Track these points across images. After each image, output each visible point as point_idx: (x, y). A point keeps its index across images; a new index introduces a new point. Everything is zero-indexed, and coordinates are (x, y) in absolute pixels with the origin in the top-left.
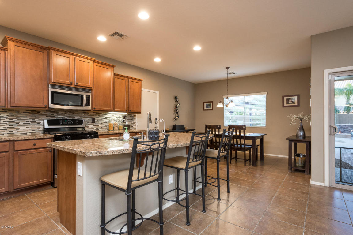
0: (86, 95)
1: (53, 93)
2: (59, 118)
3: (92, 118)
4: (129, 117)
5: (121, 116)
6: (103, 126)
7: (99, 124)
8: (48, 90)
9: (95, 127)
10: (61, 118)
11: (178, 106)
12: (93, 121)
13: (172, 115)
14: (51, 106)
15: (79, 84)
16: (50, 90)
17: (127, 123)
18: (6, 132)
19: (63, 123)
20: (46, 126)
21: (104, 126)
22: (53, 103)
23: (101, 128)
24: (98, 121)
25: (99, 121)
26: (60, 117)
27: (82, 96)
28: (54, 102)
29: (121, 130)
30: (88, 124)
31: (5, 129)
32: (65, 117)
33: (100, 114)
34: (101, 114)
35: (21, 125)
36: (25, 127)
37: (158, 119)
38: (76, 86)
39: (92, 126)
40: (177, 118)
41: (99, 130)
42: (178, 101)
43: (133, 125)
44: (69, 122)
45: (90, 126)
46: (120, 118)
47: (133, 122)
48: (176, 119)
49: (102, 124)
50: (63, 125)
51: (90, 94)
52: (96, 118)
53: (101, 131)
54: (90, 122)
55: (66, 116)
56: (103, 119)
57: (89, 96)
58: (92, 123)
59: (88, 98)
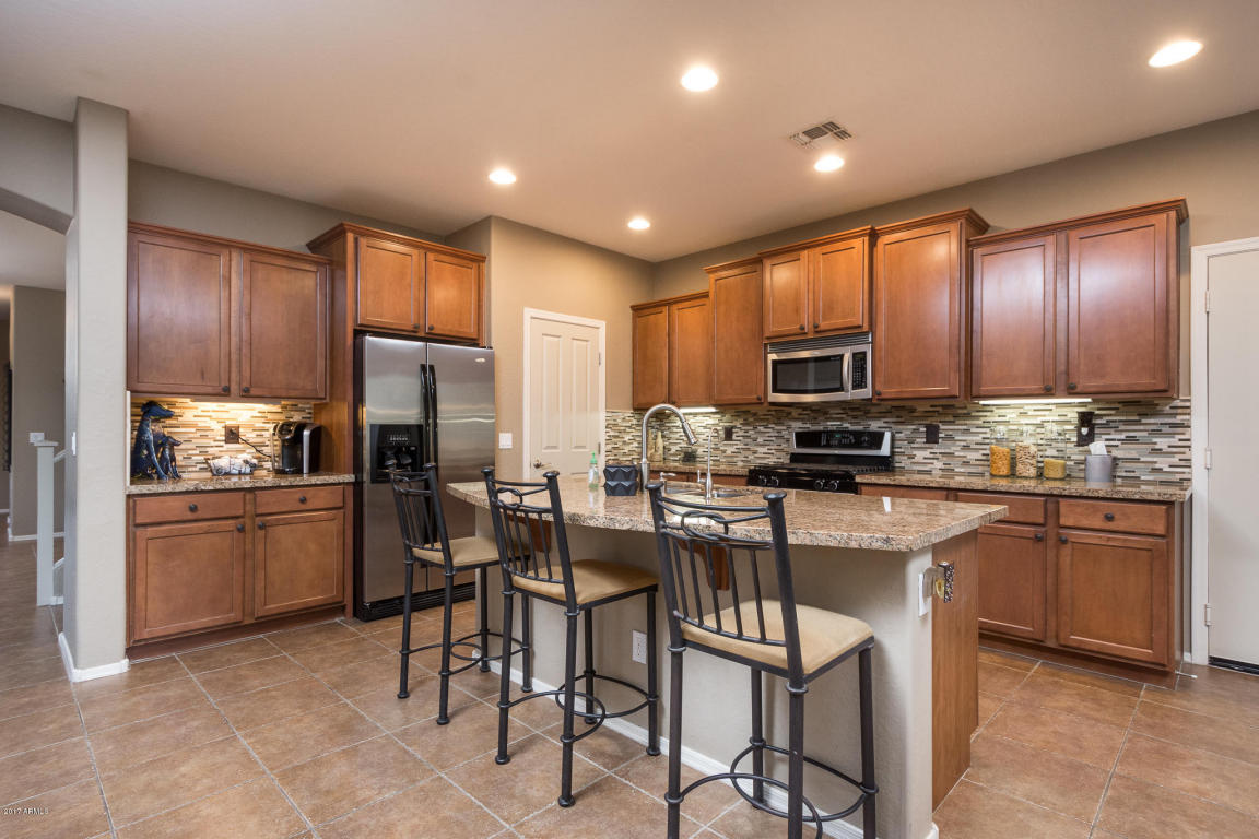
0: (854, 355)
1: (775, 364)
2: (830, 428)
3: (927, 426)
4: (1136, 418)
5: (1073, 415)
6: (971, 456)
7: (955, 449)
8: (766, 360)
9: (937, 459)
10: (835, 428)
12: (932, 436)
14: (778, 397)
15: (823, 325)
16: (770, 359)
17: (1100, 447)
19: (828, 441)
20: (794, 447)
21: (978, 455)
22: (775, 390)
23: (966, 463)
24: (949, 438)
25: (957, 438)
27: (838, 359)
28: (779, 387)
29: (1026, 478)
30: (913, 445)
31: (739, 451)
32: (845, 425)
33: (960, 411)
34: (965, 408)
35: (760, 445)
38: (817, 332)
39: (927, 453)
41: (956, 470)
44: (844, 438)
45: (920, 455)
46: (1068, 422)
47: (1162, 443)
49: (966, 447)
50: (828, 446)
51: (868, 349)
52: (942, 427)
53: (961, 474)
54: (918, 440)
55: (846, 421)
56: (973, 430)
57: (864, 353)
58: (927, 445)
59: (859, 360)
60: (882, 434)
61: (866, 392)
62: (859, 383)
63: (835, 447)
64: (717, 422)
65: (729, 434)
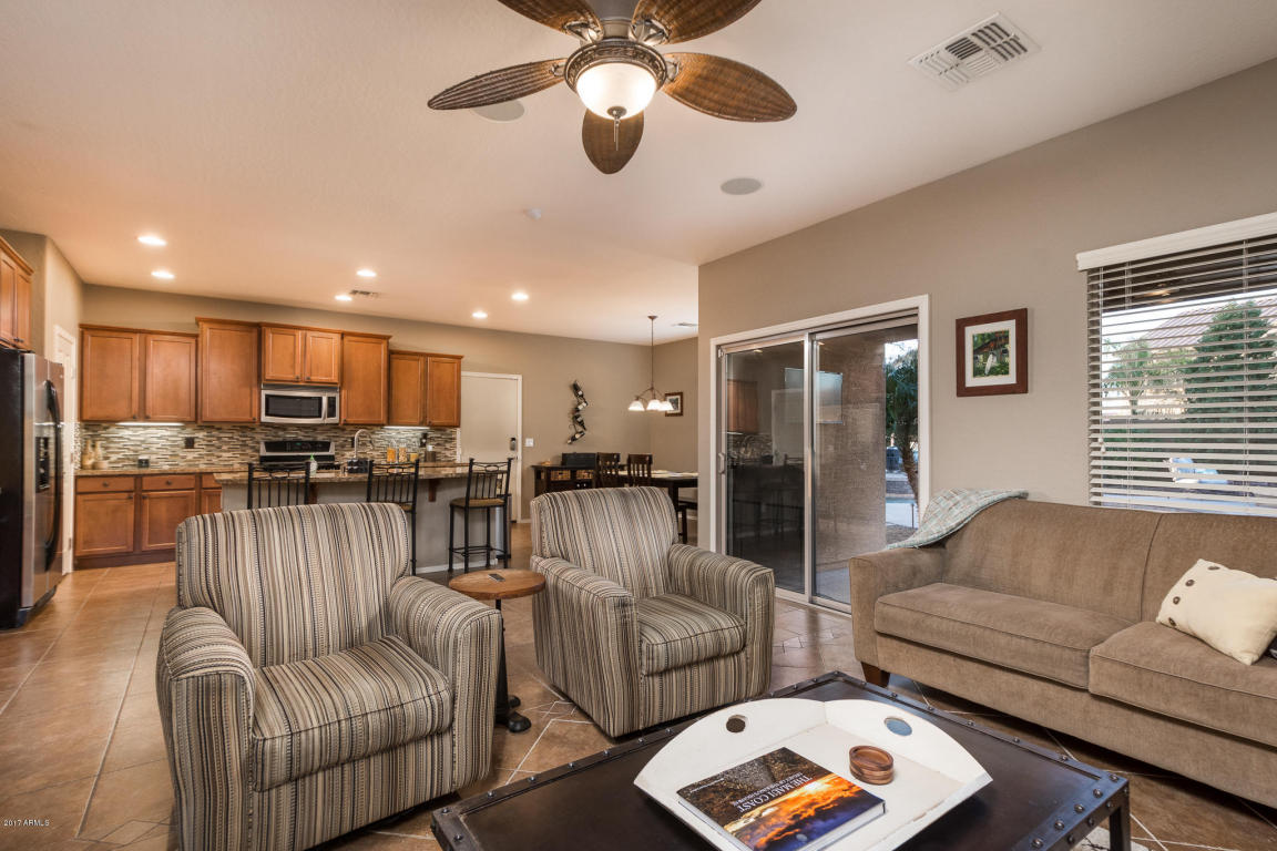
0: (329, 398)
1: (268, 397)
2: (289, 439)
3: (351, 438)
4: (439, 436)
5: (419, 434)
6: (375, 453)
7: (367, 450)
8: (260, 393)
10: (292, 439)
11: (580, 407)
13: (568, 429)
14: (265, 419)
15: (314, 378)
16: (264, 393)
17: (430, 448)
18: (202, 461)
19: (292, 448)
20: (263, 452)
22: (269, 414)
24: (364, 444)
25: (368, 444)
26: (290, 436)
27: (320, 399)
28: (272, 413)
30: (344, 449)
31: (201, 456)
32: (299, 438)
35: (225, 451)
36: (230, 454)
37: (519, 438)
38: (308, 382)
39: (352, 453)
40: (577, 436)
42: (582, 396)
43: (448, 453)
44: (304, 445)
46: (414, 437)
47: (448, 446)
48: (573, 439)
49: (372, 449)
50: (292, 450)
52: (360, 439)
55: (300, 435)
57: (334, 398)
58: (352, 448)
59: (331, 402)
60: (329, 443)
61: (335, 420)
62: (331, 413)
63: (297, 451)
64: (175, 434)
65: (190, 443)
